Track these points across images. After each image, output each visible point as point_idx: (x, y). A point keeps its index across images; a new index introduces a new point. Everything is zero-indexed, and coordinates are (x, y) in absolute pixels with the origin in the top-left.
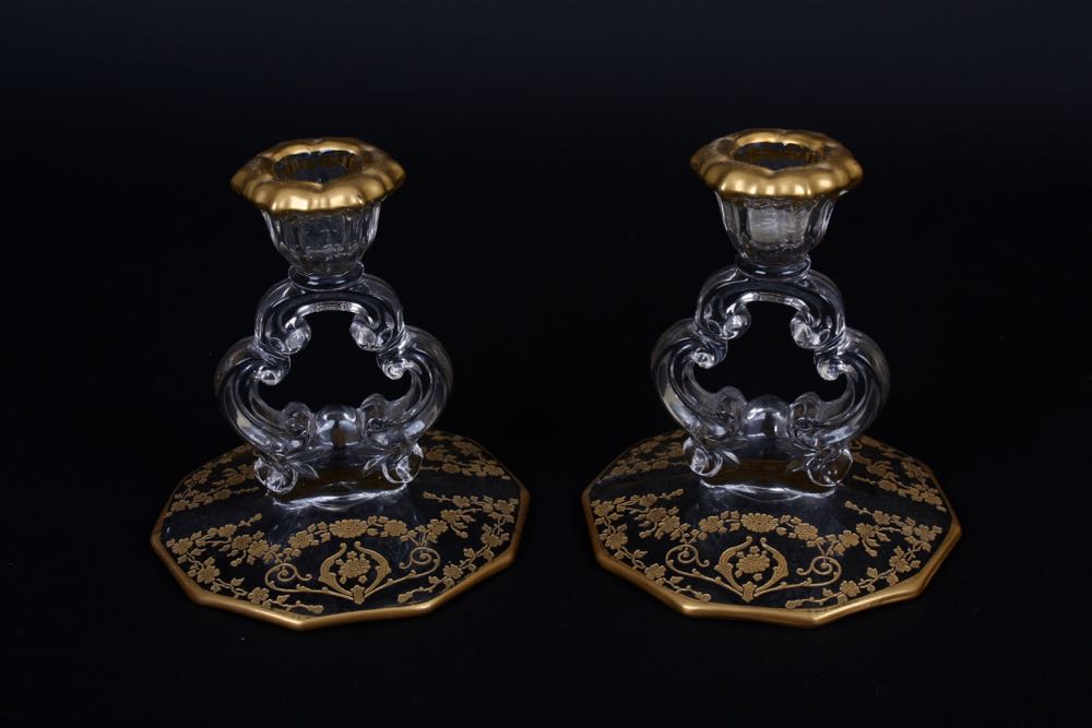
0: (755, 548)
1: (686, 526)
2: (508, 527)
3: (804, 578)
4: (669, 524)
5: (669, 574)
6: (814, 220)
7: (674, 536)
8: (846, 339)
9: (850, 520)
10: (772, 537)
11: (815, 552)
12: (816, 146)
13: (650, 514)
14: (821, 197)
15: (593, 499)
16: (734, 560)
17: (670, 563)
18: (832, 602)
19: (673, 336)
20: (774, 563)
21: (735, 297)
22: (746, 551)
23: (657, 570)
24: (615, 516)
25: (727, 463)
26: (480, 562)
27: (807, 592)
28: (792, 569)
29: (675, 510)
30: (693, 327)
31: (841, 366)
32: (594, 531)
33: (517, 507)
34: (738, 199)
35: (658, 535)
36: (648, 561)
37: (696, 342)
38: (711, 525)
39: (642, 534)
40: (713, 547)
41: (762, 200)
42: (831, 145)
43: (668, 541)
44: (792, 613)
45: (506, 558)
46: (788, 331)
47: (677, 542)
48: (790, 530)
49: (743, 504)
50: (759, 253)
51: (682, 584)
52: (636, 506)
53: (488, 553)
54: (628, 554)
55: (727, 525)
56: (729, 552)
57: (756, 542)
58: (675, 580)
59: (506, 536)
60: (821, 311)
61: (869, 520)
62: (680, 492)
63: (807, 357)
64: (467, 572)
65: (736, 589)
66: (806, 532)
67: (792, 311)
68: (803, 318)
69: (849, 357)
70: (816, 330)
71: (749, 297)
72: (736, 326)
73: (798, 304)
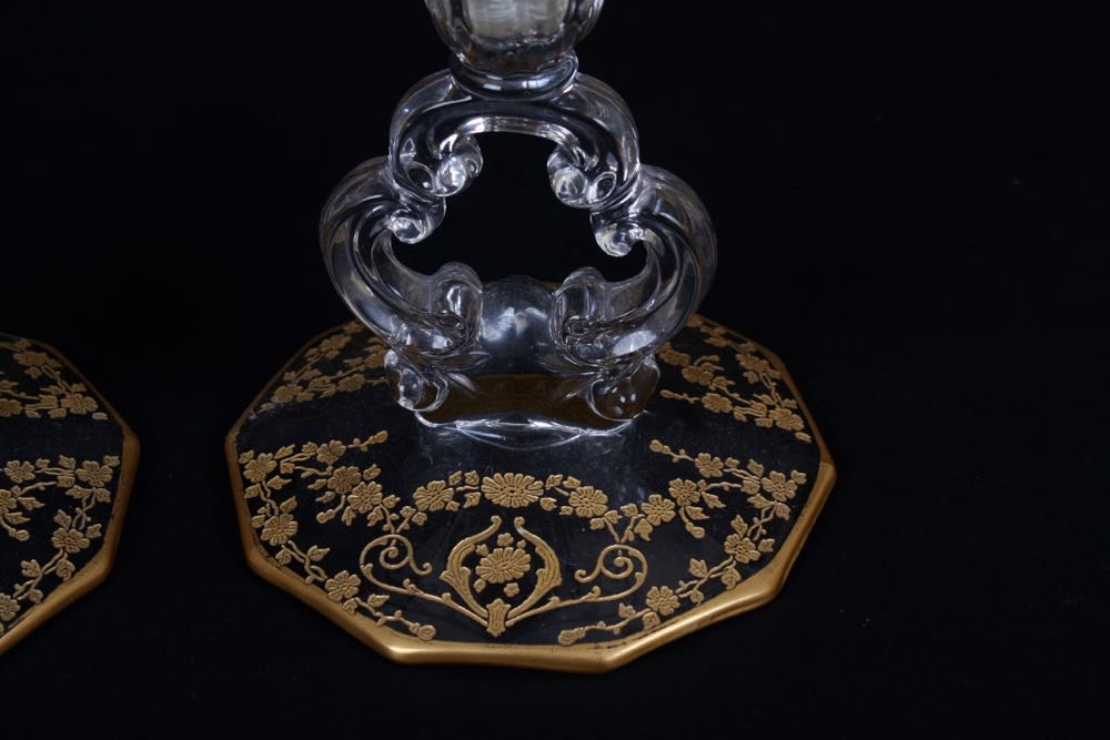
0: (505, 537)
1: (392, 499)
2: (100, 513)
3: (587, 588)
4: (366, 497)
5: (366, 589)
7: (374, 517)
8: (642, 185)
9: (657, 477)
10: (533, 514)
11: (604, 536)
13: (335, 478)
15: (242, 449)
16: (472, 560)
17: (367, 568)
18: (635, 628)
20: (537, 562)
21: (453, 123)
22: (491, 543)
23: (346, 582)
24: (278, 482)
25: (456, 390)
26: (50, 583)
27: (589, 614)
28: (567, 572)
29: (374, 471)
30: (387, 173)
31: (636, 233)
32: (243, 510)
33: (116, 470)
35: (348, 517)
36: (330, 566)
37: (392, 201)
38: (433, 496)
39: (322, 517)
40: (436, 535)
43: (363, 529)
44: (570, 651)
45: (96, 570)
46: (545, 176)
47: (378, 530)
48: (563, 501)
49: (486, 458)
50: (488, 54)
51: (387, 608)
52: (312, 462)
53: (63, 564)
54: (297, 554)
55: (460, 497)
56: (463, 547)
57: (508, 526)
58: (377, 599)
59: (95, 530)
60: (600, 143)
61: (690, 472)
62: (382, 436)
63: (580, 223)
64: (26, 605)
65: (477, 613)
66: (588, 502)
67: (550, 146)
68: (567, 157)
69: (646, 218)
70: (591, 175)
71: (478, 125)
72: (456, 173)
73: (559, 134)
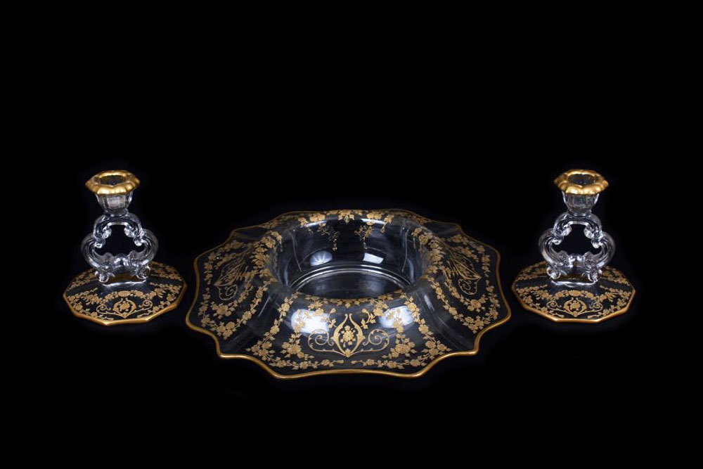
1: (101, 299)
3: (140, 308)
4: (95, 299)
5: (99, 314)
6: (127, 198)
8: (142, 232)
9: (152, 288)
10: (129, 298)
11: (143, 300)
12: (124, 175)
13: (89, 297)
14: (128, 192)
15: (67, 296)
16: (119, 306)
17: (98, 311)
18: (151, 313)
19: (87, 239)
20: (131, 305)
21: (105, 224)
22: (122, 303)
23: (94, 314)
24: (77, 300)
25: (111, 277)
27: (142, 312)
28: (137, 306)
29: (96, 295)
30: (94, 236)
31: (143, 241)
32: (71, 306)
34: (104, 196)
35: (92, 303)
36: (91, 312)
37: (95, 240)
38: (109, 297)
39: (87, 304)
40: (111, 304)
41: (111, 195)
42: (129, 174)
43: (96, 305)
44: (140, 319)
46: (124, 232)
47: (99, 304)
48: (134, 294)
49: (118, 289)
50: (112, 210)
51: (104, 317)
52: (83, 296)
54: (83, 311)
55: (114, 296)
56: (116, 304)
57: (124, 300)
58: (101, 316)
60: (134, 225)
61: (158, 287)
62: (96, 289)
63: (131, 240)
65: (121, 315)
66: (139, 294)
67: (124, 226)
68: (128, 228)
69: (144, 238)
70: (133, 231)
71: (110, 224)
72: (107, 234)
73: (126, 224)
